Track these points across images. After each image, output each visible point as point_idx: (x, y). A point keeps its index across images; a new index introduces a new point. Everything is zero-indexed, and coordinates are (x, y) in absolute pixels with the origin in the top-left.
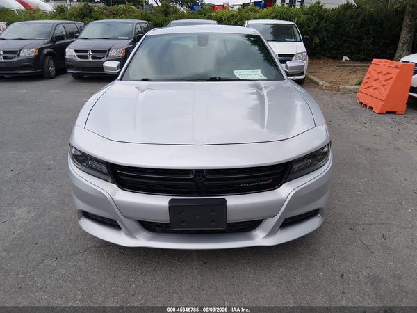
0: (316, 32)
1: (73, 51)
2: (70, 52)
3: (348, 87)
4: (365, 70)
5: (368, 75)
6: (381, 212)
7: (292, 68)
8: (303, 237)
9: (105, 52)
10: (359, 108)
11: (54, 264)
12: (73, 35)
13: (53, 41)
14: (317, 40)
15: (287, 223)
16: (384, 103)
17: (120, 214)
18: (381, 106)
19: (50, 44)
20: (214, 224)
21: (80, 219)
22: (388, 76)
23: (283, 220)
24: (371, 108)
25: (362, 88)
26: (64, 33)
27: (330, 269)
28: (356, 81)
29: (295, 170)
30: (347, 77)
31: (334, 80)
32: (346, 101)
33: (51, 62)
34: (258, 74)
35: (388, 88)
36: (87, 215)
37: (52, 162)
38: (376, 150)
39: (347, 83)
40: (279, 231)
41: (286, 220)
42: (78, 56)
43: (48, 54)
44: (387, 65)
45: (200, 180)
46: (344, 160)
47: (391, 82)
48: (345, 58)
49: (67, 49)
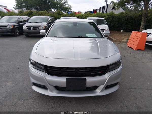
0: (111, 22)
1: (26, 27)
2: (25, 27)
3: (124, 41)
4: (129, 35)
5: (130, 37)
6: (139, 84)
7: (106, 34)
8: (112, 93)
9: (38, 27)
10: (128, 48)
11: (22, 102)
12: (26, 21)
13: (18, 23)
14: (112, 25)
15: (107, 87)
16: (137, 46)
17: (48, 84)
18: (135, 48)
19: (17, 24)
20: (82, 87)
21: (32, 86)
22: (138, 37)
23: (106, 86)
24: (132, 48)
25: (129, 41)
26: (22, 20)
27: (122, 104)
28: (126, 39)
29: (110, 68)
30: (123, 38)
31: (118, 38)
32: (123, 46)
33: (18, 30)
34: (94, 35)
35: (138, 41)
36: (35, 84)
37: (19, 66)
38: (135, 63)
39: (123, 40)
40: (105, 90)
41: (107, 86)
42: (28, 29)
43: (17, 27)
44: (137, 33)
45: (77, 71)
46: (124, 66)
47: (139, 39)
48: (122, 31)
49: (24, 26)
